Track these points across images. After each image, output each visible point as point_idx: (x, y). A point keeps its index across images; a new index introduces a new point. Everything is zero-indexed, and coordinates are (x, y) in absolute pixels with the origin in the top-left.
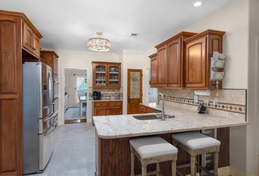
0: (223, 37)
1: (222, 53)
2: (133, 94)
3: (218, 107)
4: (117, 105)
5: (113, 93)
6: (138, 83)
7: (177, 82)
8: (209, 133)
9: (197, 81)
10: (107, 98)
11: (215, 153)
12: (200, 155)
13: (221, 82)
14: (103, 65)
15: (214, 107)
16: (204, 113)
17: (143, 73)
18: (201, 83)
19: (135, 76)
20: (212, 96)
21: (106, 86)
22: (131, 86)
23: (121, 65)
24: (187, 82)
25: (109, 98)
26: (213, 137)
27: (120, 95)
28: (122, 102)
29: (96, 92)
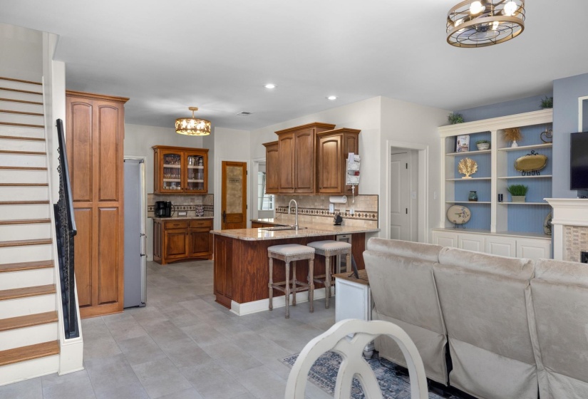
0: (359, 135)
1: (357, 154)
2: (231, 205)
3: (354, 216)
4: (203, 226)
5: (192, 204)
6: (239, 186)
7: (308, 186)
8: (344, 238)
9: (333, 186)
10: (180, 214)
11: (346, 254)
12: (335, 256)
13: (357, 187)
14: (176, 153)
15: (351, 216)
16: (340, 225)
17: (248, 169)
18: (337, 188)
19: (235, 174)
20: (349, 204)
21: (182, 191)
22: (229, 192)
23: (209, 153)
24: (320, 186)
25: (184, 214)
26: (348, 242)
27: (209, 208)
28: (212, 220)
29: (163, 202)
